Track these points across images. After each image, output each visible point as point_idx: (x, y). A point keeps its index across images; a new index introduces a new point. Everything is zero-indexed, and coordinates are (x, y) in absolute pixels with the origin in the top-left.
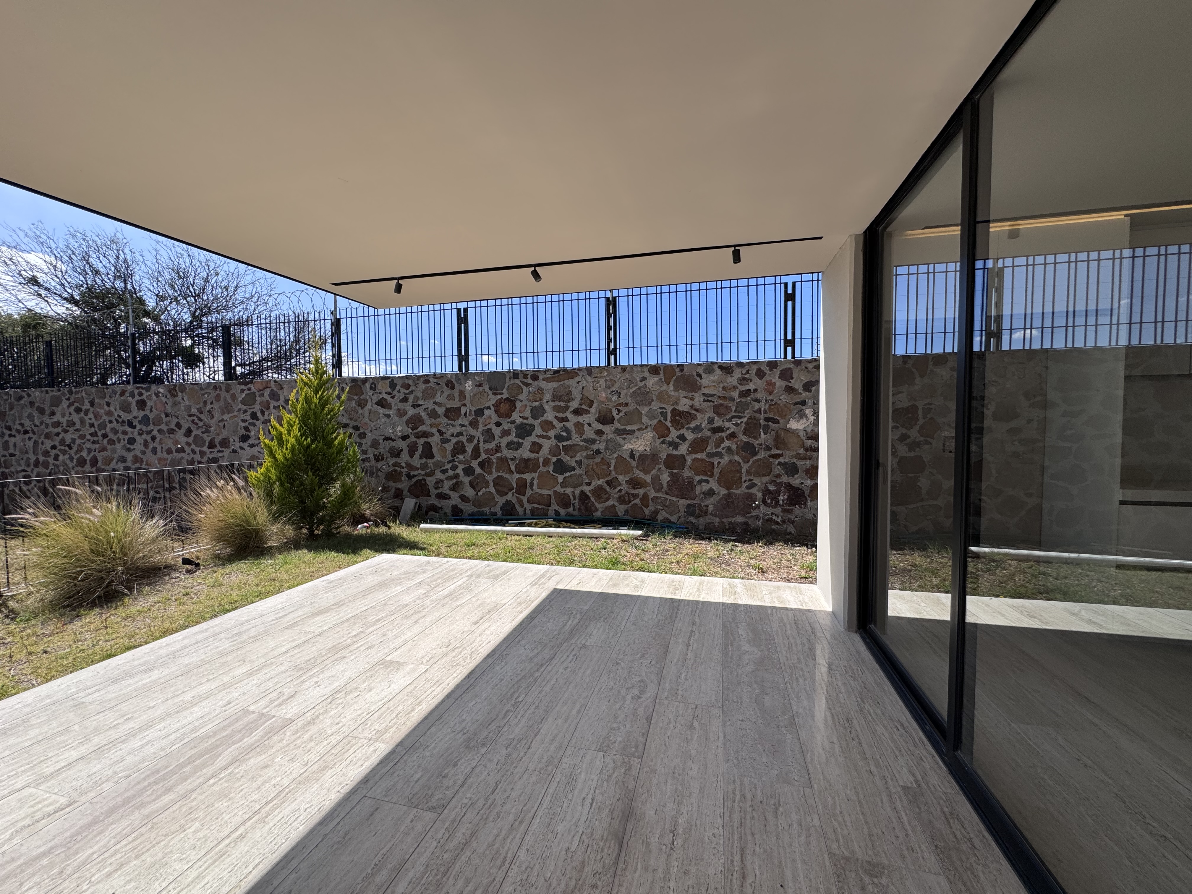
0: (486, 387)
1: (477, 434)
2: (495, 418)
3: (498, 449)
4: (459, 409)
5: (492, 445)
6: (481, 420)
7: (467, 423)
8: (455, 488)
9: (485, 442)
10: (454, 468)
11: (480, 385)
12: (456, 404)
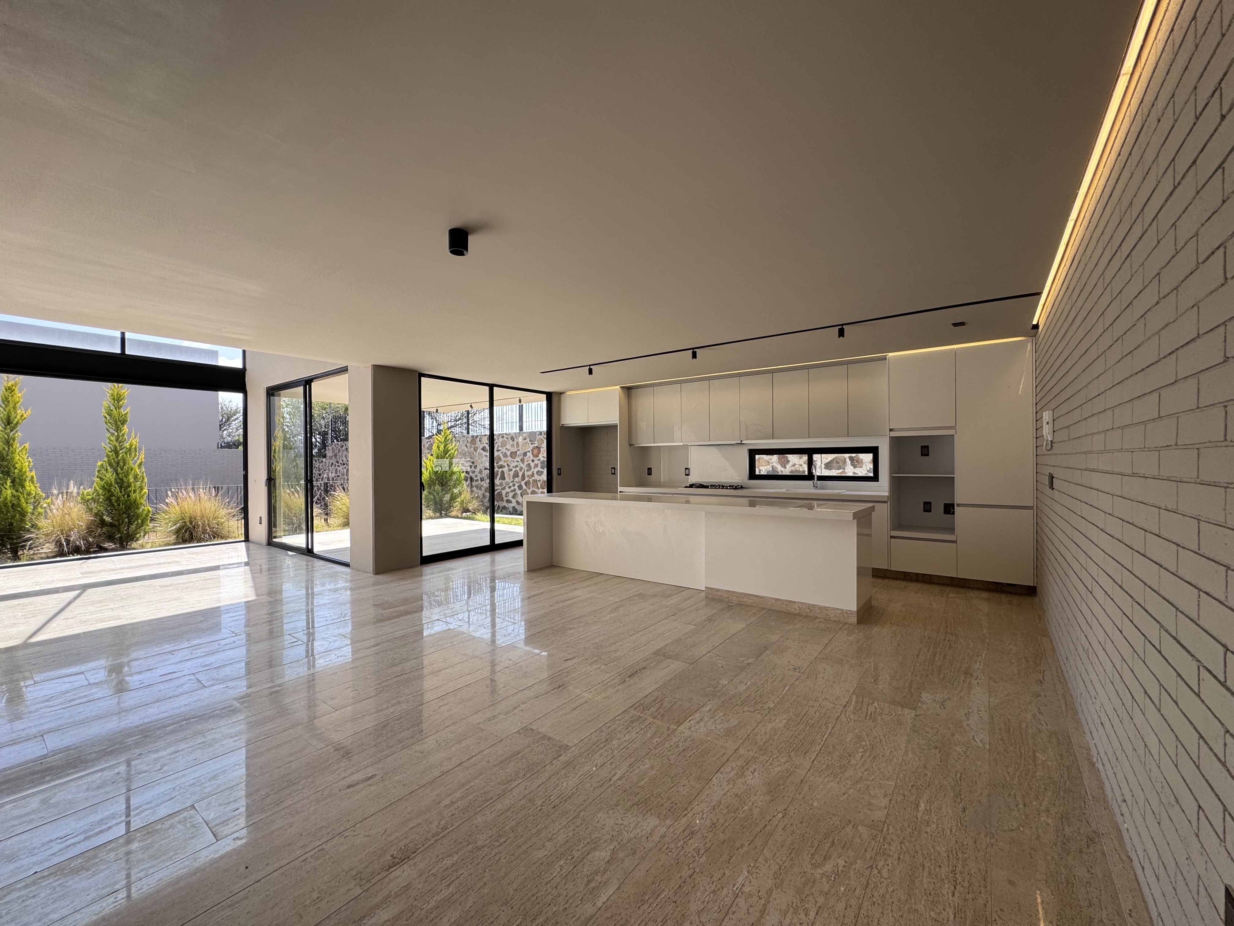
0: (528, 440)
1: (524, 466)
2: (532, 458)
3: (533, 475)
4: (516, 452)
5: (530, 473)
6: (525, 458)
7: (519, 460)
8: (514, 497)
9: (527, 471)
10: (514, 485)
11: (525, 439)
12: (515, 449)
